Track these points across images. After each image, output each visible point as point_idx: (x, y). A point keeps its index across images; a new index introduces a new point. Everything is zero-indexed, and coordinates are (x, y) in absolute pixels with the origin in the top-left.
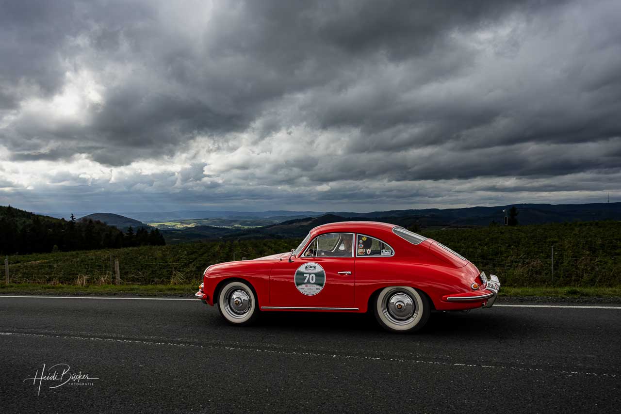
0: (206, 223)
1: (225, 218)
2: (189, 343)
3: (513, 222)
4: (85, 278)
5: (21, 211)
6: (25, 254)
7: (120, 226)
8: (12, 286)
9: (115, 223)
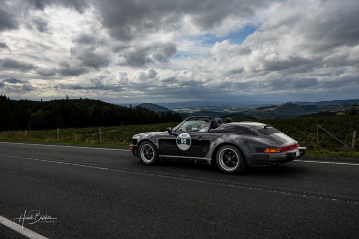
0: (206, 109)
1: (218, 105)
2: (207, 181)
5: (104, 103)
6: (107, 126)
8: (104, 144)
9: (154, 109)
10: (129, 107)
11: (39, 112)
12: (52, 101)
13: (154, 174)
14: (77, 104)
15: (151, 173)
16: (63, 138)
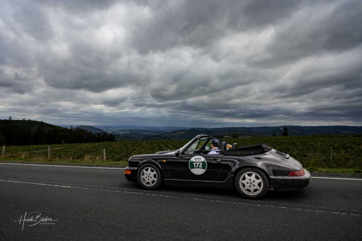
1: (143, 129)
3: (285, 134)
4: (89, 157)
7: (93, 132)
9: (91, 130)
13: (119, 190)
15: (116, 190)
16: (8, 155)
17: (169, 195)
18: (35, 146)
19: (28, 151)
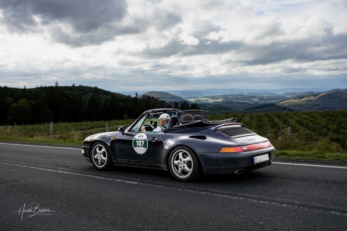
9: (165, 98)
10: (133, 96)
11: (23, 101)
12: (37, 88)
14: (69, 92)
16: (58, 136)
17: (287, 203)
18: (89, 123)
19: (81, 130)
